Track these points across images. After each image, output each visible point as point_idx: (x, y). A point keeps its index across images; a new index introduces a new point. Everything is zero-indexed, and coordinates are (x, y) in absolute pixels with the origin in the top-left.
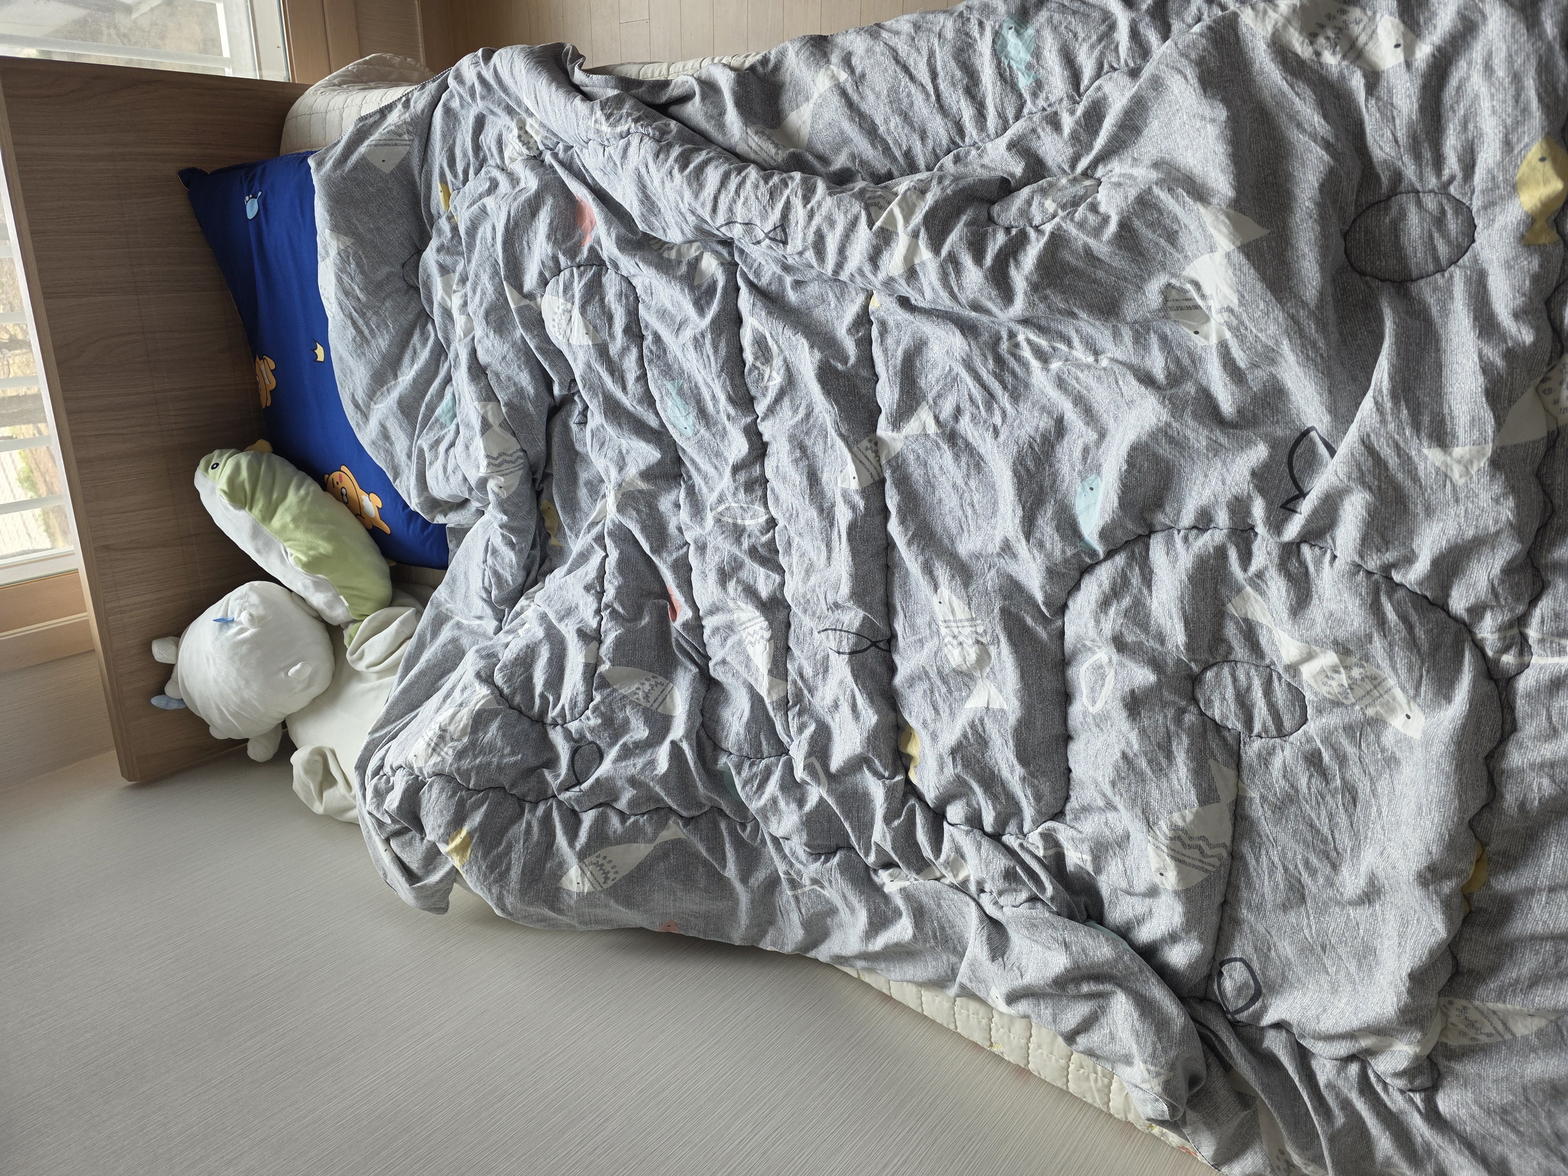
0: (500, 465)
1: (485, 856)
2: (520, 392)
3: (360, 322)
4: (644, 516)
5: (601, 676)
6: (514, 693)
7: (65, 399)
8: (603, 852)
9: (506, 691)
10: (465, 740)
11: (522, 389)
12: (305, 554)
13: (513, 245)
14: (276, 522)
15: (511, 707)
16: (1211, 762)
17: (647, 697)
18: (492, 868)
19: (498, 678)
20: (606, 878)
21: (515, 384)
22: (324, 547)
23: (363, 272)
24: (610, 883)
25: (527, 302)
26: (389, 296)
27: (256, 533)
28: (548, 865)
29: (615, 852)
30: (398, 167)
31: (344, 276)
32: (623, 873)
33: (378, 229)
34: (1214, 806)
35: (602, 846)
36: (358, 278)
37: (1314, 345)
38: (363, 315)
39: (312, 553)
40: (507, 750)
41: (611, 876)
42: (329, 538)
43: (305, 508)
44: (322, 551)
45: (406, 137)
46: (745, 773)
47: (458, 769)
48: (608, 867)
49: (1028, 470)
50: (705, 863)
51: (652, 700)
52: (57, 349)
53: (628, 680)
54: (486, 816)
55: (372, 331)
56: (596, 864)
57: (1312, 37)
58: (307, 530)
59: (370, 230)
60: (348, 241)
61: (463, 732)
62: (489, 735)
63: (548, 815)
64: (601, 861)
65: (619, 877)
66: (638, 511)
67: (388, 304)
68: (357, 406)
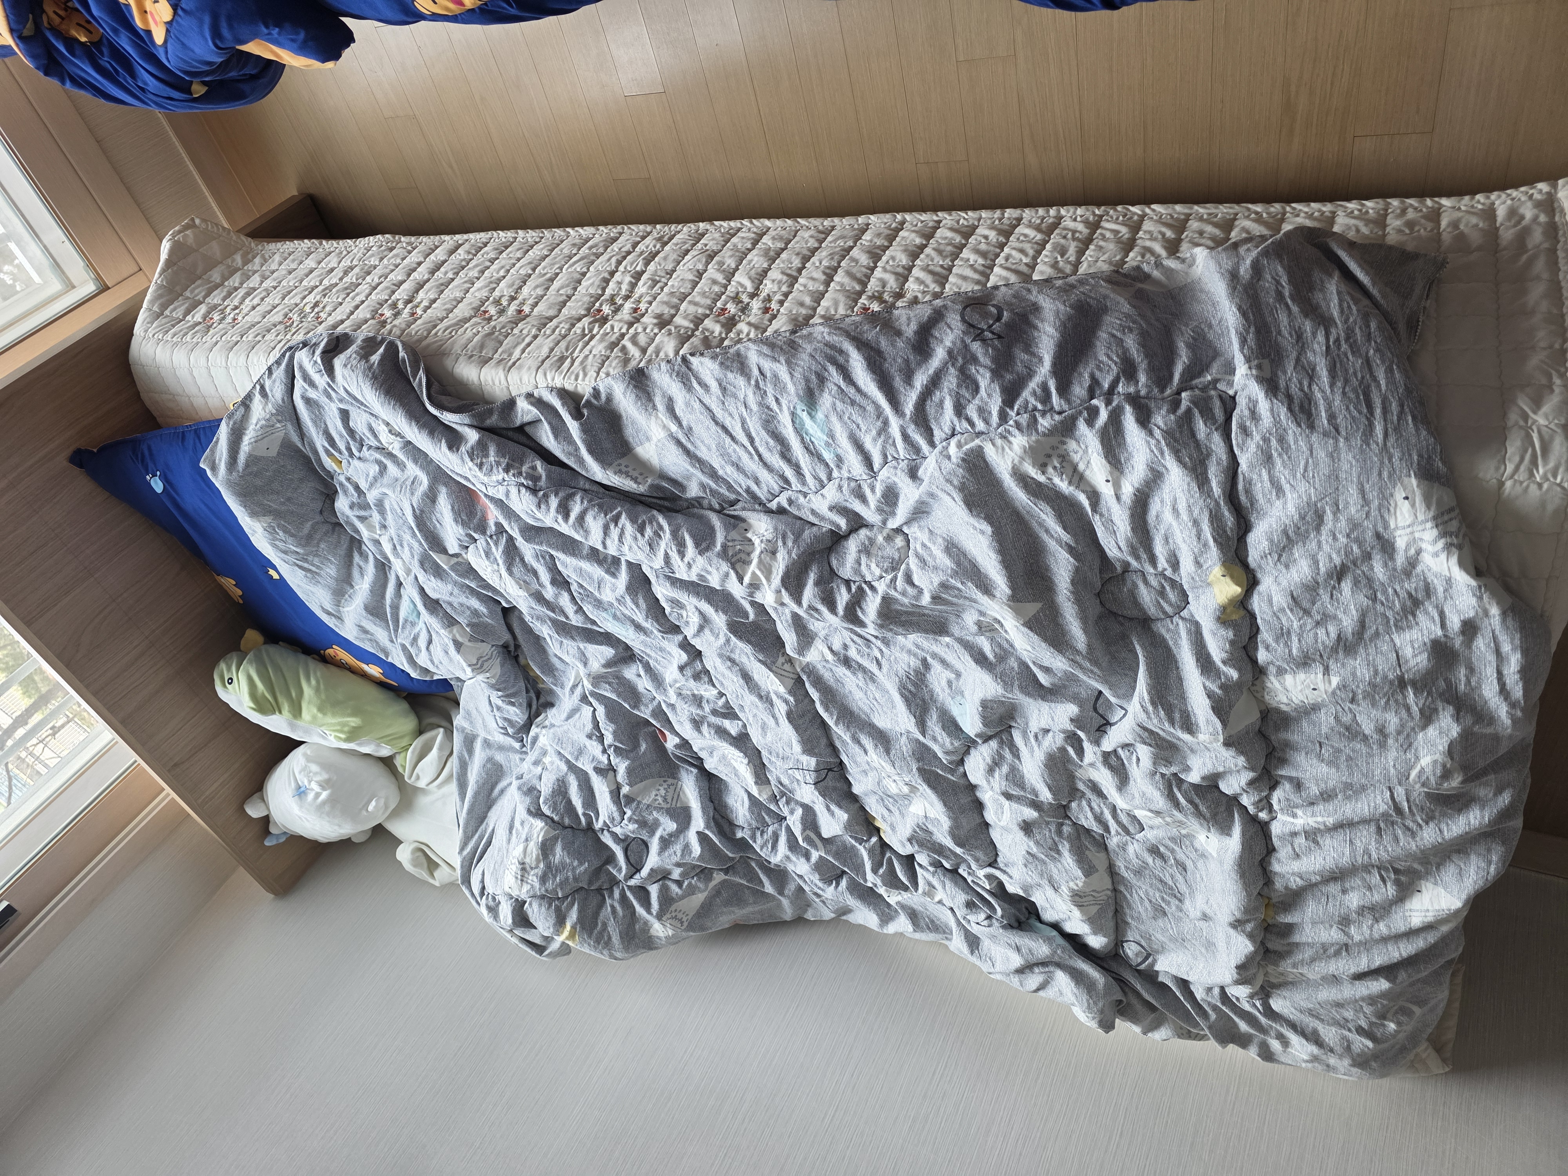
0: (482, 666)
1: (590, 937)
2: (475, 613)
3: (306, 565)
4: (616, 686)
5: (626, 796)
6: (562, 818)
7: (87, 687)
8: (673, 908)
9: (556, 818)
10: (542, 865)
11: (476, 610)
12: (341, 732)
13: (425, 524)
14: (306, 715)
15: (565, 828)
16: (1087, 852)
17: (665, 800)
18: (598, 941)
19: (546, 810)
20: (682, 923)
21: (468, 608)
22: (354, 721)
23: (292, 535)
24: (686, 924)
25: (455, 560)
26: (320, 540)
27: (293, 727)
28: (637, 927)
29: (682, 905)
30: (281, 446)
31: (277, 543)
32: (691, 914)
33: (289, 499)
34: (1095, 875)
35: (671, 905)
36: (290, 540)
37: (1092, 672)
38: (306, 561)
39: (346, 729)
40: (576, 863)
41: (684, 919)
42: (354, 714)
43: (323, 697)
44: (353, 724)
45: (278, 425)
46: (759, 841)
47: (547, 891)
48: (680, 916)
49: (910, 692)
50: (749, 888)
51: (669, 800)
52: (59, 656)
53: (645, 791)
54: (580, 911)
55: (318, 567)
56: (672, 918)
57: (1043, 467)
58: (334, 715)
59: (283, 504)
60: (269, 519)
61: (538, 861)
62: (558, 856)
63: (623, 896)
64: (674, 914)
65: (689, 917)
66: (610, 684)
67: (322, 546)
68: (329, 613)
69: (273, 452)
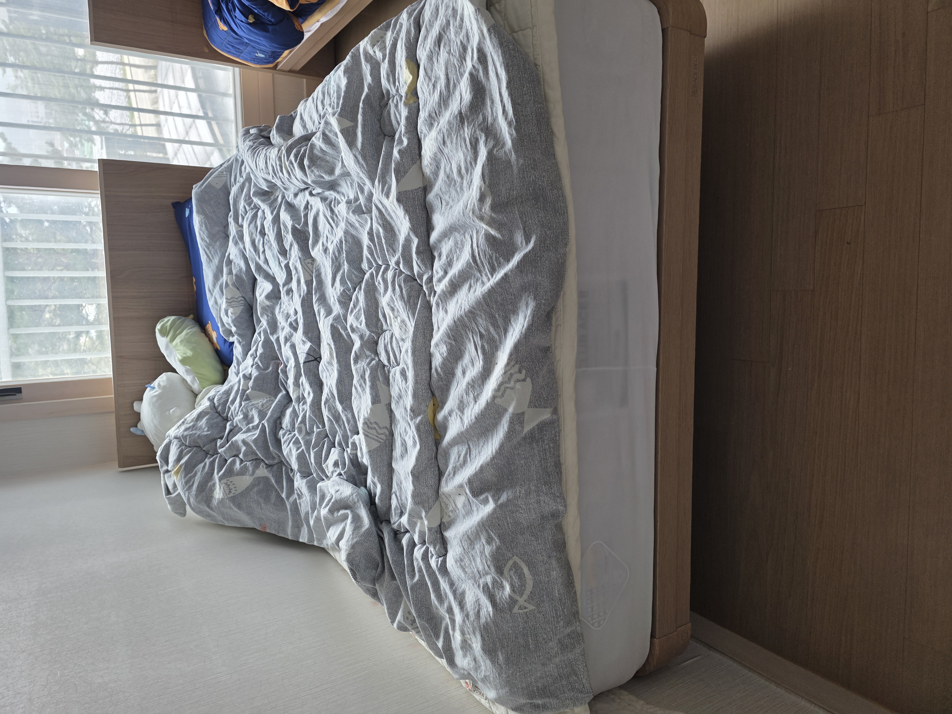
0: (230, 303)
1: (185, 477)
3: (208, 252)
4: (269, 318)
5: (247, 395)
6: (218, 406)
8: (231, 479)
9: (216, 405)
10: (192, 424)
11: (241, 268)
12: (181, 356)
14: (174, 343)
15: (217, 412)
16: (378, 382)
17: (263, 405)
18: (186, 483)
19: (215, 401)
20: (230, 492)
22: (189, 353)
23: (207, 230)
24: (232, 495)
25: (240, 228)
26: (218, 239)
27: (167, 347)
28: (209, 484)
29: (236, 479)
30: (223, 186)
31: (201, 232)
32: (239, 491)
33: (214, 212)
35: (230, 476)
36: (206, 232)
38: (208, 249)
39: (184, 355)
40: (206, 429)
41: (233, 491)
43: (187, 337)
44: (188, 355)
45: (225, 173)
47: (183, 435)
48: (232, 487)
50: (276, 490)
51: (264, 407)
53: (258, 397)
54: (189, 458)
55: (212, 256)
56: (226, 484)
58: (185, 346)
59: (211, 212)
60: (202, 217)
61: (192, 421)
62: (201, 423)
63: (214, 461)
64: (229, 483)
65: (237, 493)
66: (268, 316)
67: (218, 243)
68: (210, 291)
69: (219, 187)
